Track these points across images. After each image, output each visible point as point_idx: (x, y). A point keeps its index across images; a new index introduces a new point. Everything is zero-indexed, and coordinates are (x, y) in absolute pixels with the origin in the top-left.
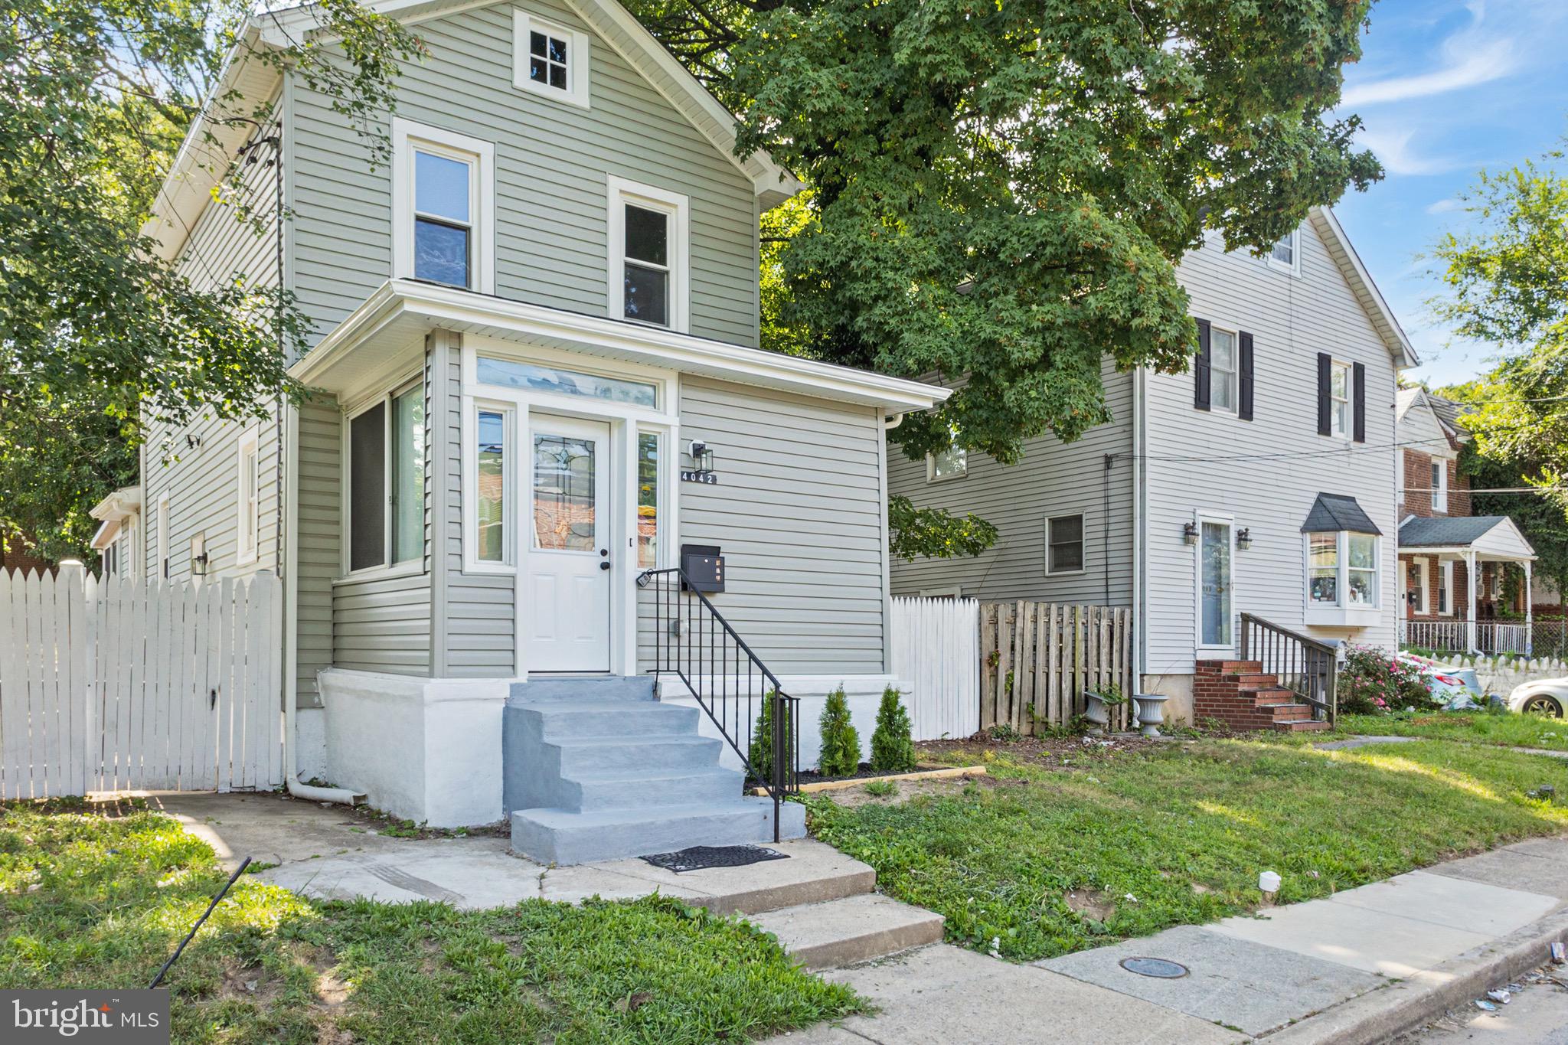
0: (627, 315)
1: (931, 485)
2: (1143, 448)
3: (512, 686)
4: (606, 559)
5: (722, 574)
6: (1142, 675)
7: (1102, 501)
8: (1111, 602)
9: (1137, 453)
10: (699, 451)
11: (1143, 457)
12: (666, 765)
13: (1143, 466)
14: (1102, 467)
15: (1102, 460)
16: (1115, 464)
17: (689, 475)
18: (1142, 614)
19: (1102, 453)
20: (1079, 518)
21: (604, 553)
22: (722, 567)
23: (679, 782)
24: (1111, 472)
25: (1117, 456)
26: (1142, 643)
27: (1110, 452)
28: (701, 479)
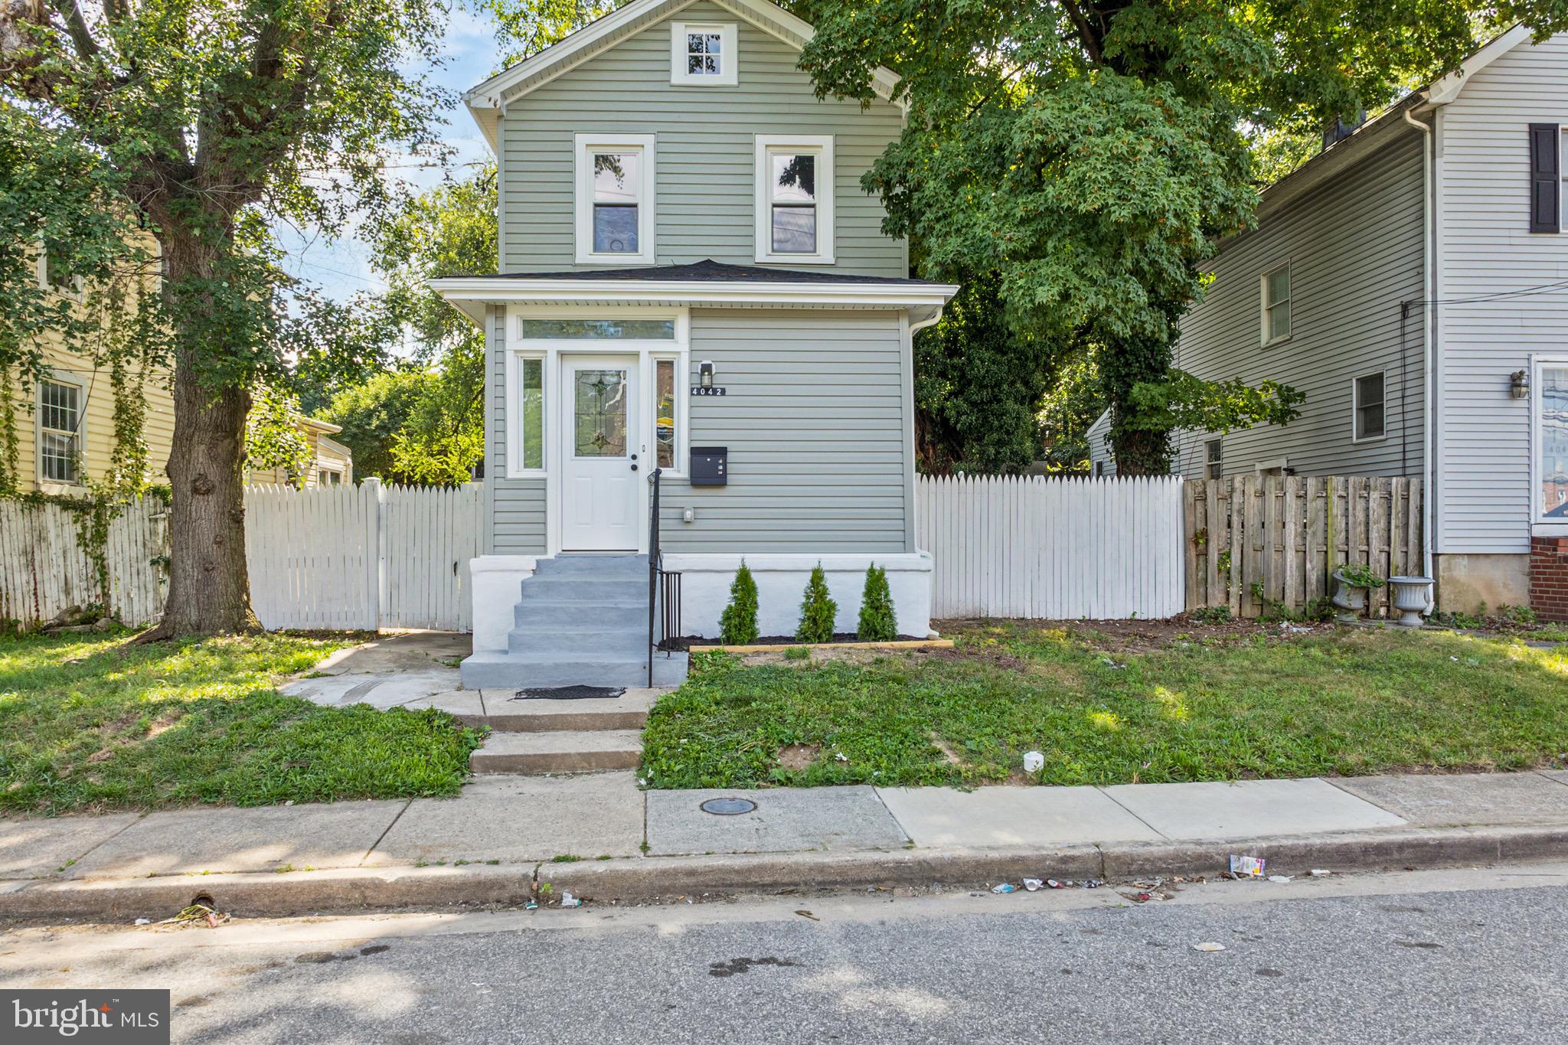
0: (773, 251)
1: (1266, 349)
2: (1434, 292)
3: (538, 562)
4: (634, 462)
5: (725, 470)
6: (1435, 556)
7: (1398, 356)
8: (1409, 471)
9: (1429, 298)
10: (707, 368)
11: (1435, 302)
12: (603, 622)
13: (1434, 311)
14: (1399, 317)
15: (1399, 309)
16: (1412, 312)
17: (699, 390)
18: (1434, 483)
19: (1398, 302)
20: (1380, 376)
21: (634, 457)
22: (725, 464)
23: (591, 636)
24: (1408, 322)
25: (1410, 302)
26: (1434, 517)
27: (1405, 299)
28: (710, 392)
